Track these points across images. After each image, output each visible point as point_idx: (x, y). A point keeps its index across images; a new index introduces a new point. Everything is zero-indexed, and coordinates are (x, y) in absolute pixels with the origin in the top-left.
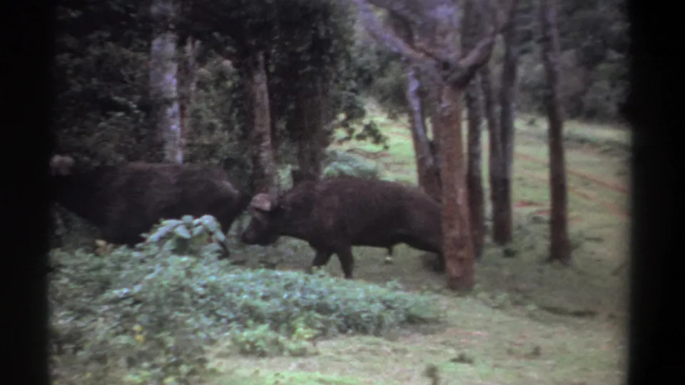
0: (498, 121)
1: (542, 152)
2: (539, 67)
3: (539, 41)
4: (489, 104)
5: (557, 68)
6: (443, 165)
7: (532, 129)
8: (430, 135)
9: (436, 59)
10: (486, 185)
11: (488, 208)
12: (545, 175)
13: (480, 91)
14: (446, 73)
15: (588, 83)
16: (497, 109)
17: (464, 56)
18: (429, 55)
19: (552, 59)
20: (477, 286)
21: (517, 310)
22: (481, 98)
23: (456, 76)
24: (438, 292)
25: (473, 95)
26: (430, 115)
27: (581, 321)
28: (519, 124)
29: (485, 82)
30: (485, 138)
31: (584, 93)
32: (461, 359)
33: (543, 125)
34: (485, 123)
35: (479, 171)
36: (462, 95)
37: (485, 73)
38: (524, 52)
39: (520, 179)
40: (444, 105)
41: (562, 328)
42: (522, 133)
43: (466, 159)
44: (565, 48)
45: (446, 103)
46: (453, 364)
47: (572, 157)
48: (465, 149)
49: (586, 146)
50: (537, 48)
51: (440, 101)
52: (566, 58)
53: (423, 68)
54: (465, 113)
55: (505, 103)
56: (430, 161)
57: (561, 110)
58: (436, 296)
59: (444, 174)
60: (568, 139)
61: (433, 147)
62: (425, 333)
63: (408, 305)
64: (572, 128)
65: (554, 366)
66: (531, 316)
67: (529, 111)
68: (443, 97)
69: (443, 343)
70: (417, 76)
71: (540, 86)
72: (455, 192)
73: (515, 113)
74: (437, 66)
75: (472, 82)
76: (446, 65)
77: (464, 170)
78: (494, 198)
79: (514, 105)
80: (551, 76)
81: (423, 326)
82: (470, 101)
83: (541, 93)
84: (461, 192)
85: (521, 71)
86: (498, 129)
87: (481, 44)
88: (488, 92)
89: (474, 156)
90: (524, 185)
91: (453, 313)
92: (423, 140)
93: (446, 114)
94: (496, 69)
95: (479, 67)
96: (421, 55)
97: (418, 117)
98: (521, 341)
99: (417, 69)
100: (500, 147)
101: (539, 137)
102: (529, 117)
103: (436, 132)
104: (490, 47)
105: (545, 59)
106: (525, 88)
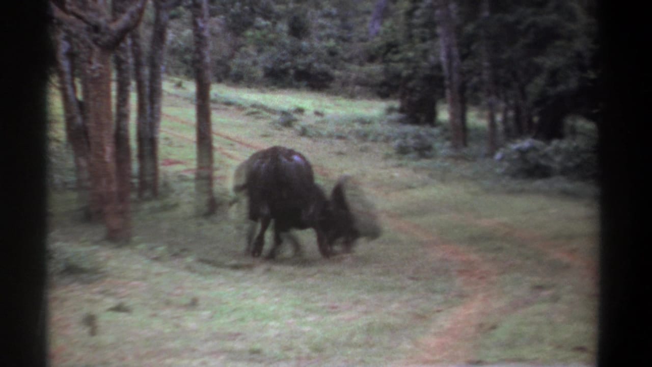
0: (147, 83)
1: (190, 113)
2: (188, 32)
3: (188, 7)
4: (138, 65)
5: (206, 33)
6: (91, 124)
7: (179, 91)
8: (80, 96)
9: (87, 22)
10: (133, 144)
11: (135, 166)
12: (192, 135)
13: (130, 54)
14: (96, 35)
15: (236, 48)
16: (146, 72)
17: (115, 20)
18: (79, 17)
19: (201, 25)
20: (135, 238)
21: (176, 262)
22: (131, 60)
23: (105, 39)
24: (96, 243)
25: (122, 57)
26: (79, 76)
27: (239, 274)
28: (167, 86)
29: (135, 44)
30: (133, 99)
31: (232, 56)
32: (119, 309)
33: (191, 88)
34: (133, 84)
35: (126, 131)
36: (111, 58)
37: (135, 37)
38: (173, 17)
39: (167, 139)
40: (93, 67)
41: (221, 279)
42: (170, 95)
43: (114, 118)
44: (213, 14)
45: (96, 65)
46: (110, 313)
47: (218, 118)
48: (114, 110)
49: (232, 108)
50: (187, 14)
51: (90, 63)
52: (214, 24)
53: (73, 30)
54: (114, 75)
55: (154, 66)
56: (79, 120)
57: (209, 74)
58: (95, 247)
59: (92, 132)
60: (215, 102)
61: (81, 106)
62: (83, 282)
63: (68, 255)
64: (217, 91)
65: (211, 318)
66: (189, 268)
67: (177, 74)
68: (94, 60)
69: (102, 292)
70: (68, 39)
71: (187, 50)
72: (104, 150)
73: (164, 76)
74: (88, 30)
75: (122, 45)
76: (96, 28)
77: (113, 128)
78: (141, 157)
79: (162, 68)
80: (199, 39)
81: (84, 276)
82: (119, 63)
83: (188, 57)
84: (109, 149)
85: (170, 36)
86: (147, 90)
87: (132, 8)
88: (137, 54)
89: (123, 116)
90: (171, 144)
91: (113, 263)
92: (72, 99)
93: (96, 75)
94: (146, 33)
95: (130, 30)
96: (72, 18)
97: (68, 77)
98: (178, 292)
99: (68, 31)
100: (148, 107)
101: (186, 99)
102: (177, 79)
103: (86, 92)
104: (141, 11)
105: (195, 24)
106: (173, 52)
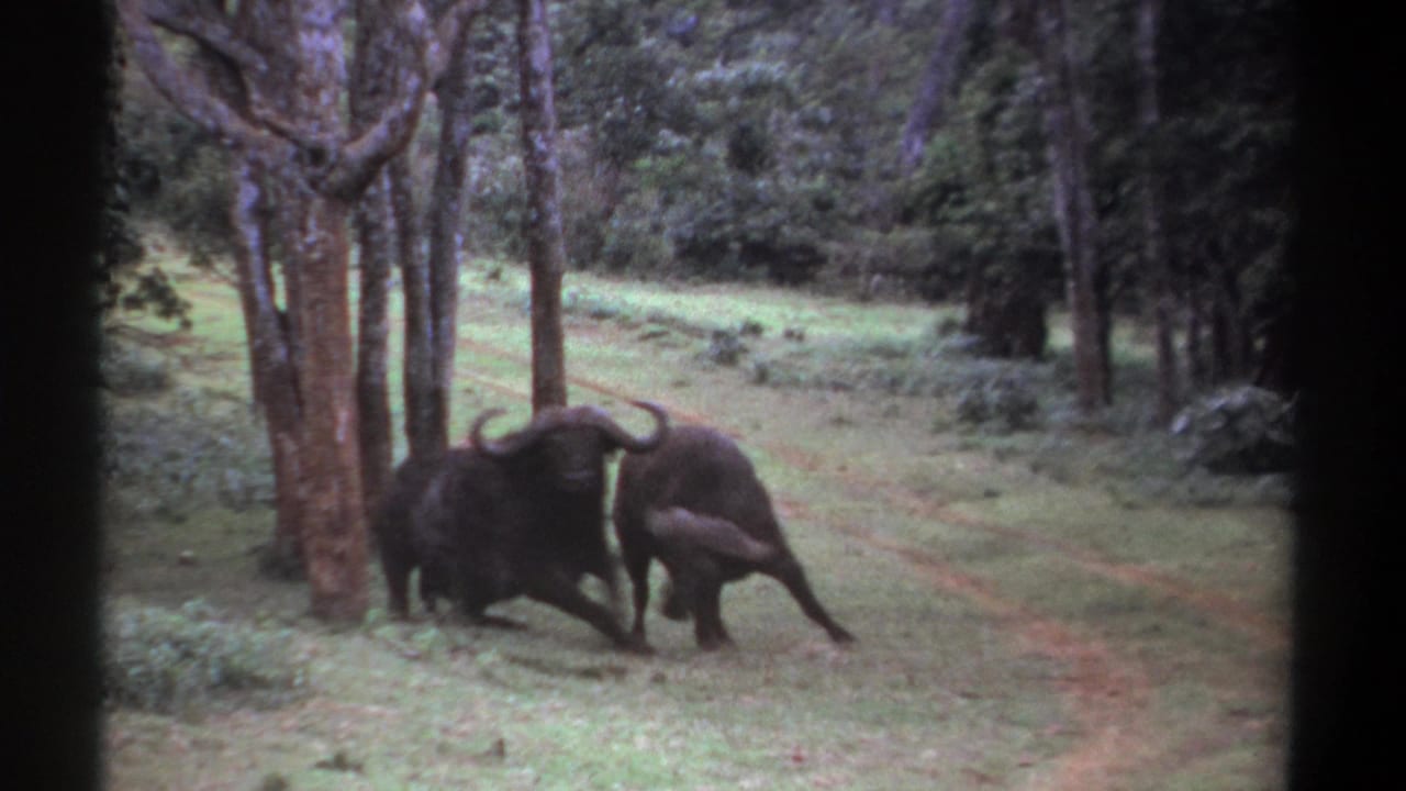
0: (425, 272)
1: (519, 337)
2: (514, 161)
3: (512, 109)
4: (406, 234)
5: (551, 164)
6: (307, 363)
7: (495, 289)
8: (281, 301)
9: (296, 142)
10: (396, 403)
11: (400, 449)
12: (522, 384)
13: (388, 210)
14: (315, 171)
15: (615, 195)
16: (424, 247)
17: (356, 134)
18: (280, 133)
19: (541, 146)
21: (460, 663)
22: (391, 224)
23: (338, 176)
24: (290, 623)
25: (372, 217)
26: (280, 257)
27: (596, 688)
28: (468, 279)
29: (398, 190)
30: (396, 304)
31: (608, 213)
32: (340, 763)
33: (521, 282)
34: (396, 273)
35: (383, 375)
36: (349, 218)
37: (399, 173)
38: (479, 130)
39: (468, 391)
40: (310, 239)
41: (555, 700)
42: (473, 296)
43: (355, 348)
44: (566, 122)
45: (315, 234)
46: (319, 773)
47: (576, 346)
48: (354, 328)
49: (607, 324)
50: (510, 123)
51: (304, 230)
52: (567, 145)
53: (265, 156)
54: (354, 255)
55: (440, 238)
56: (280, 353)
57: (559, 250)
58: (285, 632)
59: (309, 381)
60: (571, 311)
61: (283, 320)
62: (262, 707)
63: (227, 649)
64: (576, 287)
65: (539, 781)
66: (487, 676)
67: (490, 252)
68: (311, 223)
69: (302, 730)
70: (255, 178)
71: (512, 201)
72: (334, 419)
73: (460, 255)
74: (298, 158)
75: (371, 190)
76: (317, 155)
77: (354, 368)
78: (412, 430)
79: (458, 239)
80: (538, 178)
81: (260, 694)
82: (366, 230)
83: (513, 215)
84: (344, 414)
85: (474, 169)
86: (425, 288)
87: (391, 112)
88: (403, 213)
89: (372, 343)
90: (477, 404)
91: (323, 667)
92: (264, 307)
93: (316, 256)
94: (422, 165)
95: (387, 158)
96: (265, 133)
97: (255, 260)
98: (465, 727)
99: (257, 164)
100: (427, 325)
101: (509, 305)
102: (490, 264)
103: (293, 293)
104: (411, 118)
105: (527, 143)
106: (480, 205)
